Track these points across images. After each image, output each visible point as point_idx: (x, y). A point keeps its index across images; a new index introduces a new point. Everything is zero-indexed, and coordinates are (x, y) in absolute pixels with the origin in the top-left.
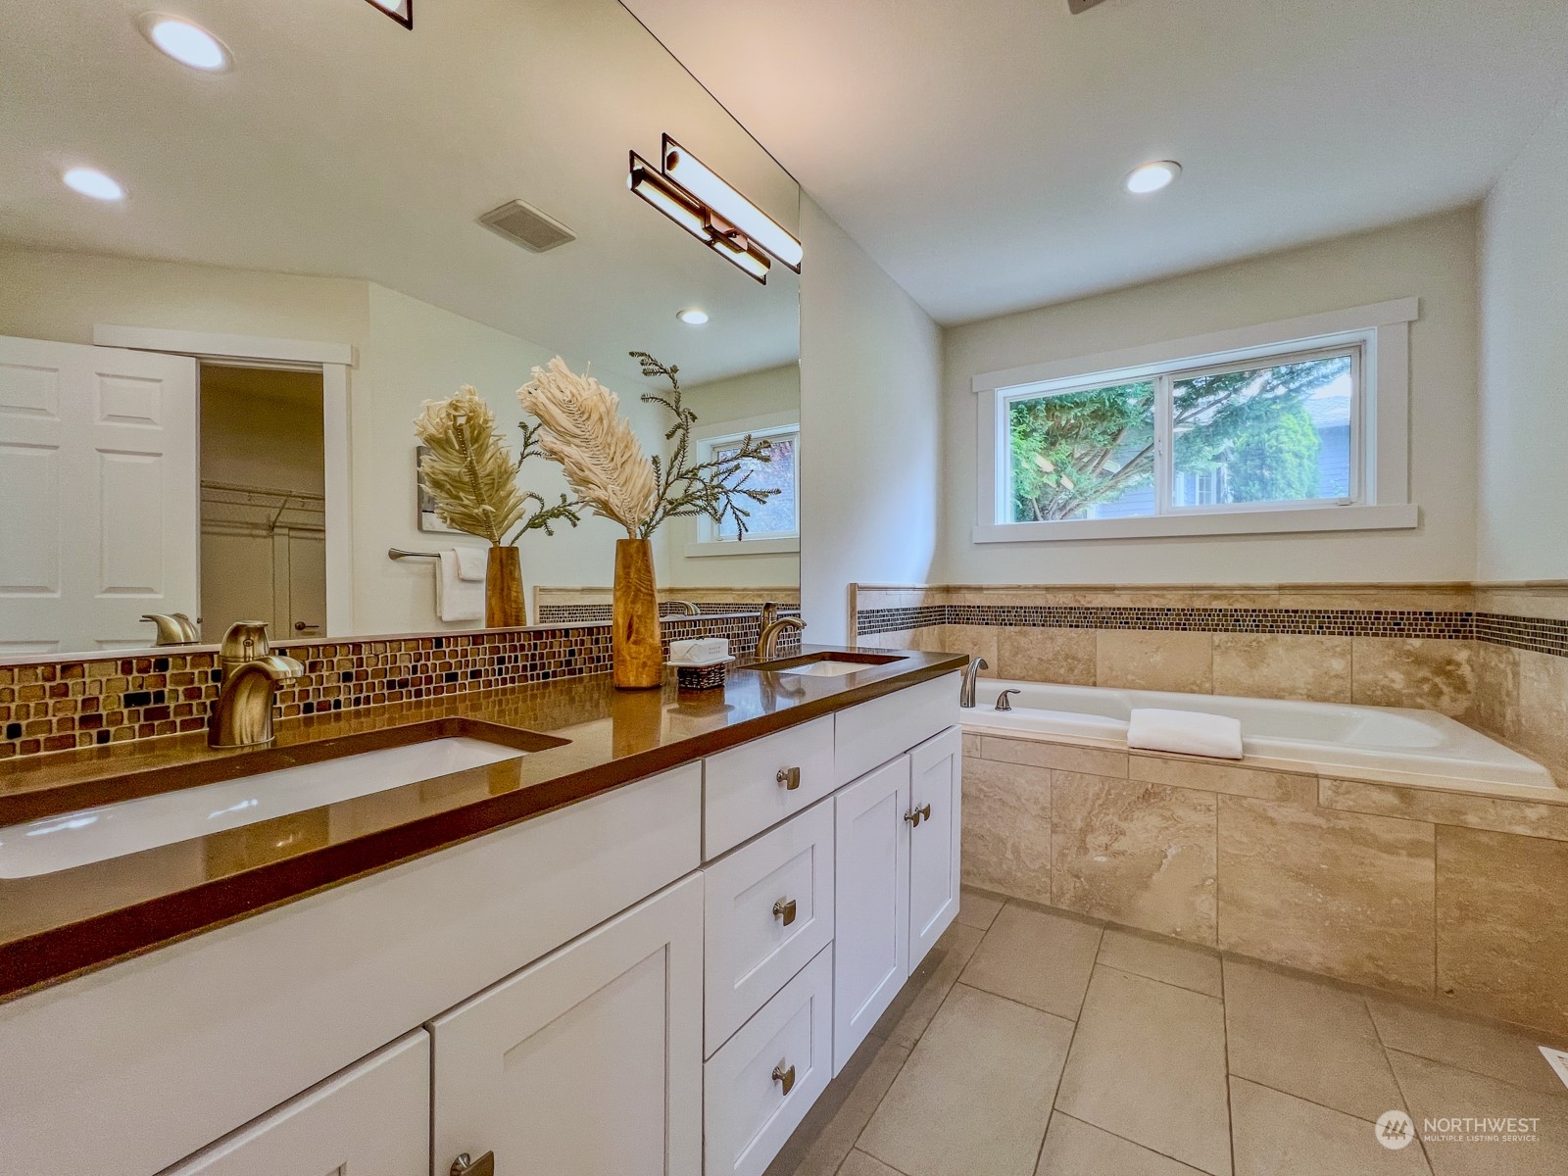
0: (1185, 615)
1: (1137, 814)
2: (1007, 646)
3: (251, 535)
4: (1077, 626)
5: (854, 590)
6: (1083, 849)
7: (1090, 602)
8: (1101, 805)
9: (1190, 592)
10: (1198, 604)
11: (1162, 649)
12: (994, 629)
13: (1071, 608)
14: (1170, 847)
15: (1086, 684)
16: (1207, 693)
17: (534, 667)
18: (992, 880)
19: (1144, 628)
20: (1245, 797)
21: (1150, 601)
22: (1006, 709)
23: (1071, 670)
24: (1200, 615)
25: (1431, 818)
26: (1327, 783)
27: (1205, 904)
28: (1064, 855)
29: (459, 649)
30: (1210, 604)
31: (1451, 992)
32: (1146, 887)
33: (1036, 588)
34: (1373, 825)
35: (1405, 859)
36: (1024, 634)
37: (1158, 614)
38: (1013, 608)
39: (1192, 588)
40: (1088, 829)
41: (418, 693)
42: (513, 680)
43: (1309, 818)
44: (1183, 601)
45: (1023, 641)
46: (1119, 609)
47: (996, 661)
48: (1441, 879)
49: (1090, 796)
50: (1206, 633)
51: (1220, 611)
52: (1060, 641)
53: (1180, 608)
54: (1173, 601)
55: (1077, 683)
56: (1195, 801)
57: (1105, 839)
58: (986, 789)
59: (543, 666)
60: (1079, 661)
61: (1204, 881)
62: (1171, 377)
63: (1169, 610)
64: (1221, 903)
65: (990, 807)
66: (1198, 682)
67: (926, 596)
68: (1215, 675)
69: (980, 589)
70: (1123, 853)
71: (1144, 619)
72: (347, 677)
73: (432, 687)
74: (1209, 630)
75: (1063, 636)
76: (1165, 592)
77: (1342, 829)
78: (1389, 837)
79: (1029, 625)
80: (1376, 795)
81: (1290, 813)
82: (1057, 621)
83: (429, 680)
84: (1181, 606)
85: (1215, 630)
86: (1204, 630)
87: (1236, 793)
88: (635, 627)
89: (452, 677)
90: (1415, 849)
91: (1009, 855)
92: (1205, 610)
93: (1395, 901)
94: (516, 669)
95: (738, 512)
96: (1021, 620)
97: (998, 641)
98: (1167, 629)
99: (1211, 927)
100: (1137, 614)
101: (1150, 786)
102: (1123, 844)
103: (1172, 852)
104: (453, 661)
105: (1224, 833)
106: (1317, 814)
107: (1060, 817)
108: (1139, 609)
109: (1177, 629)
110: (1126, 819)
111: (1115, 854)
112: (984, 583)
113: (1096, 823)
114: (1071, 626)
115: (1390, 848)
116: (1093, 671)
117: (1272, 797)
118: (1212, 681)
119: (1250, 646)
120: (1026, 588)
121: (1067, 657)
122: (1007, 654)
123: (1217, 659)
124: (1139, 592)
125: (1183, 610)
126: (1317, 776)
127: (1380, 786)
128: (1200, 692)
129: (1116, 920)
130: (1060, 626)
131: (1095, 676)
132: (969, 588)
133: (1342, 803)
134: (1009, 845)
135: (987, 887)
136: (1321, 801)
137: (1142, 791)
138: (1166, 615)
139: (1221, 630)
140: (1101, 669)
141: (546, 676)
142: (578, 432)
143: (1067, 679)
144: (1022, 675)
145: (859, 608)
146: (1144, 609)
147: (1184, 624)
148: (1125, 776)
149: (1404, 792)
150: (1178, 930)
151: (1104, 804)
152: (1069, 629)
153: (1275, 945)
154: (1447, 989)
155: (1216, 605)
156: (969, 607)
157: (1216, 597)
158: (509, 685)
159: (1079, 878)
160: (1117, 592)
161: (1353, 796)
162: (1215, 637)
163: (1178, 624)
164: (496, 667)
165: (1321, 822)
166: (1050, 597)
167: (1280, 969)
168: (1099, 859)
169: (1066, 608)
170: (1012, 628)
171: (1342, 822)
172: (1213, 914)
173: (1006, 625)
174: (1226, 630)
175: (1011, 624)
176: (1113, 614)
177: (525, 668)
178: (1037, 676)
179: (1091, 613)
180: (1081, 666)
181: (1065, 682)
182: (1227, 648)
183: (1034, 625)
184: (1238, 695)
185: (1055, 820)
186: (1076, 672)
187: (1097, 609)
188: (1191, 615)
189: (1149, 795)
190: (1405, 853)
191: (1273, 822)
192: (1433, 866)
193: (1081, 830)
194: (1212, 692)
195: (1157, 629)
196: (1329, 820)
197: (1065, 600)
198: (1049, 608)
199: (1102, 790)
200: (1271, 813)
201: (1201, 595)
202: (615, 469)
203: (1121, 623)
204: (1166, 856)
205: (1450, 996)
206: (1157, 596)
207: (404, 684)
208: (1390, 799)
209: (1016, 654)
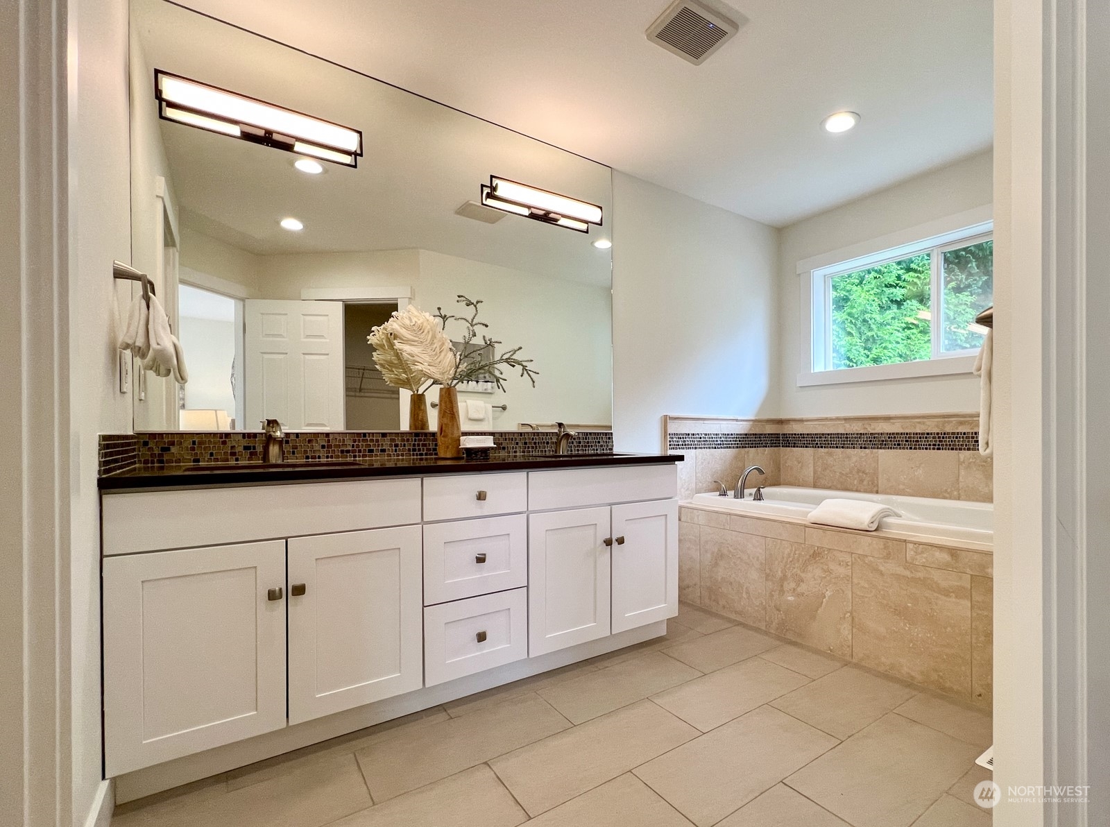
0: (939, 437)
1: (810, 568)
2: (819, 464)
3: (391, 398)
4: (865, 448)
5: (666, 420)
6: (782, 591)
7: (874, 429)
8: (791, 562)
9: (943, 420)
10: (948, 429)
11: (923, 465)
12: (810, 451)
13: (861, 434)
14: (827, 590)
15: (871, 492)
16: (955, 499)
17: (414, 450)
18: (736, 612)
19: (911, 448)
20: (867, 556)
21: (915, 428)
22: (760, 499)
23: (862, 481)
24: (949, 437)
25: (968, 571)
26: (910, 546)
27: (846, 630)
28: (773, 596)
29: (375, 438)
30: (957, 428)
31: (980, 695)
32: (813, 617)
33: (838, 419)
34: (936, 576)
35: (954, 600)
36: (830, 454)
37: (920, 438)
38: (823, 434)
39: (944, 416)
40: (784, 578)
41: (355, 456)
42: (402, 455)
43: (900, 570)
44: (937, 426)
45: (830, 460)
46: (893, 434)
47: (812, 473)
48: (974, 615)
49: (785, 555)
50: (954, 451)
51: (964, 434)
52: (854, 459)
53: (936, 432)
54: (931, 427)
55: (866, 491)
56: (841, 559)
57: (793, 585)
58: (732, 550)
59: (419, 450)
60: (866, 474)
61: (845, 614)
62: (939, 249)
63: (928, 434)
64: (854, 630)
65: (734, 563)
66: (949, 490)
67: (752, 426)
68: (961, 485)
69: (801, 421)
70: (803, 594)
71: (911, 441)
72: (323, 447)
73: (361, 454)
74: (956, 449)
75: (856, 456)
76: (925, 420)
77: (919, 578)
78: (944, 584)
79: (833, 447)
80: (938, 554)
81: (891, 567)
82: (852, 444)
83: (360, 451)
84: (936, 430)
85: (960, 449)
86: (953, 449)
87: (862, 553)
88: (443, 429)
89: (371, 451)
90: (959, 592)
91: (745, 595)
92: (953, 433)
93: (949, 629)
94: (403, 450)
95: (529, 372)
96: (828, 444)
97: (814, 459)
98: (926, 449)
99: (849, 647)
100: (906, 437)
101: (816, 548)
102: (803, 588)
103: (828, 594)
104: (371, 444)
105: (855, 581)
106: (906, 568)
107: (770, 570)
108: (907, 434)
109: (934, 449)
110: (804, 571)
111: (798, 595)
112: (804, 416)
113: (789, 574)
114: (861, 448)
115: (946, 592)
116: (876, 482)
117: (881, 556)
118: (958, 490)
119: (986, 462)
120: (831, 419)
121: (859, 471)
122: (820, 469)
123: (963, 472)
124: (907, 421)
125: (938, 434)
126: (905, 541)
127: (940, 548)
128: (950, 498)
129: (799, 641)
130: (854, 448)
131: (878, 486)
132: (795, 420)
133: (920, 560)
134: (744, 588)
135: (733, 616)
136: (908, 559)
137: (812, 552)
138: (926, 438)
139: (964, 449)
140: (882, 482)
141: (421, 455)
142: (417, 339)
143: (859, 488)
144: (829, 485)
145: (669, 431)
146: (910, 434)
147: (939, 445)
148: (802, 541)
149: (954, 552)
150: (832, 648)
151: (793, 560)
152: (860, 450)
153: (883, 659)
154: (978, 694)
155: (961, 429)
156: (795, 434)
157: (961, 423)
158: (400, 457)
159: (780, 611)
160: (892, 421)
161: (925, 555)
162: (960, 455)
163: (934, 445)
164: (394, 448)
165: (907, 573)
166: (847, 426)
167: (886, 676)
168: (789, 598)
169: (857, 434)
170: (823, 450)
171: (920, 574)
172: (850, 637)
173: (818, 447)
174: (969, 449)
175: (822, 447)
176: (889, 438)
177: (409, 450)
178: (839, 486)
179: (874, 438)
180: (868, 479)
181: (857, 491)
182: (970, 463)
183: (837, 447)
184: (977, 500)
185: (768, 571)
186: (865, 483)
187: (878, 434)
188: (943, 438)
189: (816, 555)
190: (954, 595)
191: (882, 574)
192: (969, 605)
193: (781, 578)
194: (959, 498)
195: (920, 449)
196: (912, 572)
197: (856, 428)
198: (847, 434)
199: (791, 550)
200: (881, 568)
201: (952, 422)
202: (436, 354)
203: (895, 445)
204: (825, 597)
205: (980, 698)
206: (919, 423)
207: (348, 451)
208: (945, 557)
209: (825, 469)
